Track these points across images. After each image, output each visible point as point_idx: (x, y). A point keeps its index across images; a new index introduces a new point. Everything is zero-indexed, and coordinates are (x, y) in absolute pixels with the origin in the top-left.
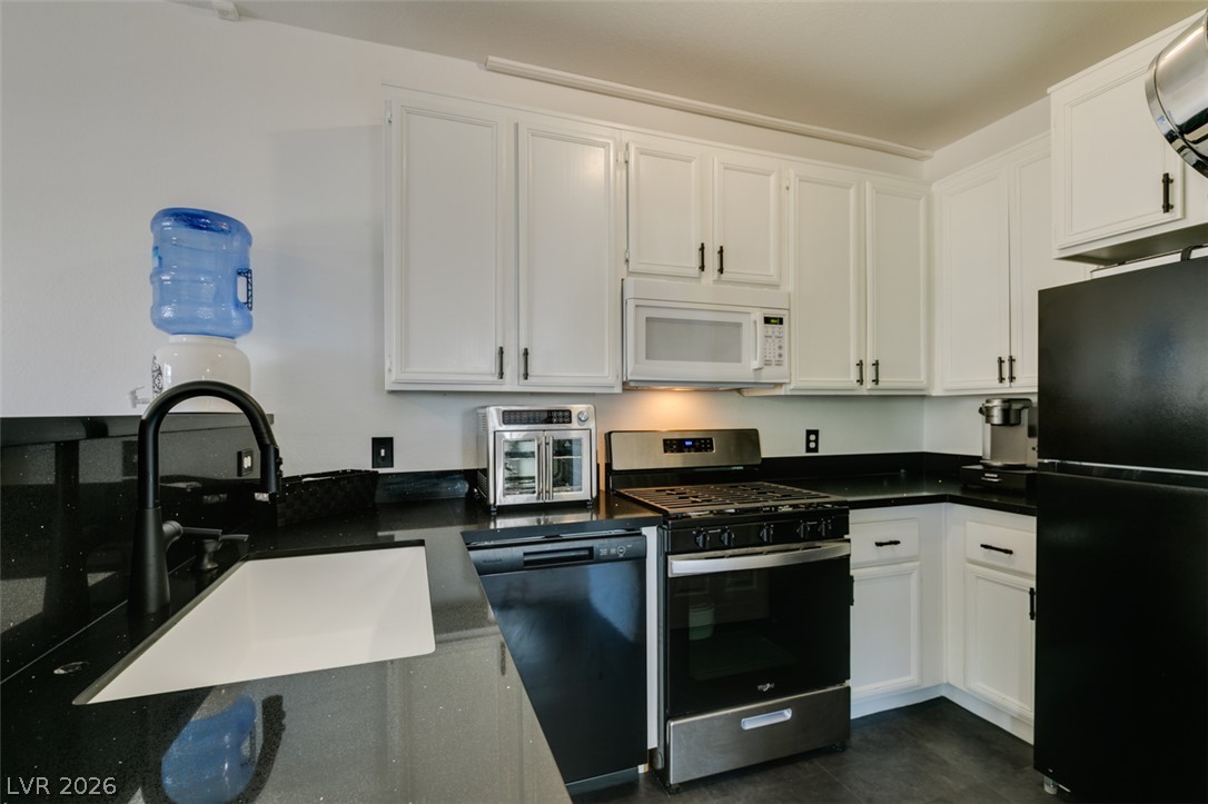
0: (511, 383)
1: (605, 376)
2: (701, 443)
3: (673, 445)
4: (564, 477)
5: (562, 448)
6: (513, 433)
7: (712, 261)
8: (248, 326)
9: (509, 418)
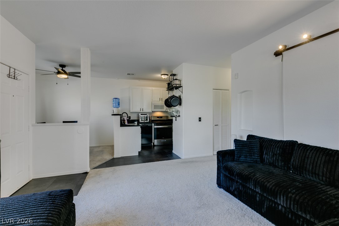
0: (141, 111)
1: (150, 111)
2: (161, 117)
3: (158, 117)
4: (147, 120)
5: (147, 117)
6: (142, 116)
7: (161, 100)
8: (119, 107)
9: (141, 114)
